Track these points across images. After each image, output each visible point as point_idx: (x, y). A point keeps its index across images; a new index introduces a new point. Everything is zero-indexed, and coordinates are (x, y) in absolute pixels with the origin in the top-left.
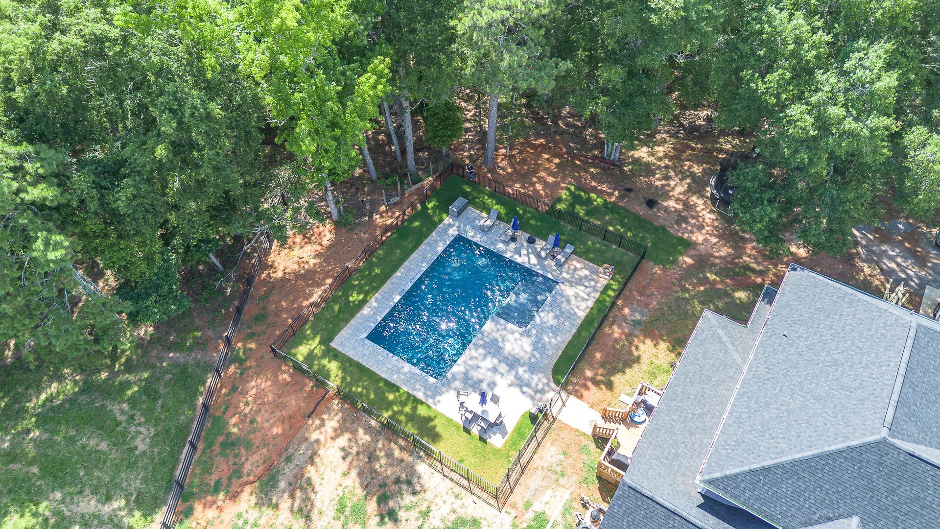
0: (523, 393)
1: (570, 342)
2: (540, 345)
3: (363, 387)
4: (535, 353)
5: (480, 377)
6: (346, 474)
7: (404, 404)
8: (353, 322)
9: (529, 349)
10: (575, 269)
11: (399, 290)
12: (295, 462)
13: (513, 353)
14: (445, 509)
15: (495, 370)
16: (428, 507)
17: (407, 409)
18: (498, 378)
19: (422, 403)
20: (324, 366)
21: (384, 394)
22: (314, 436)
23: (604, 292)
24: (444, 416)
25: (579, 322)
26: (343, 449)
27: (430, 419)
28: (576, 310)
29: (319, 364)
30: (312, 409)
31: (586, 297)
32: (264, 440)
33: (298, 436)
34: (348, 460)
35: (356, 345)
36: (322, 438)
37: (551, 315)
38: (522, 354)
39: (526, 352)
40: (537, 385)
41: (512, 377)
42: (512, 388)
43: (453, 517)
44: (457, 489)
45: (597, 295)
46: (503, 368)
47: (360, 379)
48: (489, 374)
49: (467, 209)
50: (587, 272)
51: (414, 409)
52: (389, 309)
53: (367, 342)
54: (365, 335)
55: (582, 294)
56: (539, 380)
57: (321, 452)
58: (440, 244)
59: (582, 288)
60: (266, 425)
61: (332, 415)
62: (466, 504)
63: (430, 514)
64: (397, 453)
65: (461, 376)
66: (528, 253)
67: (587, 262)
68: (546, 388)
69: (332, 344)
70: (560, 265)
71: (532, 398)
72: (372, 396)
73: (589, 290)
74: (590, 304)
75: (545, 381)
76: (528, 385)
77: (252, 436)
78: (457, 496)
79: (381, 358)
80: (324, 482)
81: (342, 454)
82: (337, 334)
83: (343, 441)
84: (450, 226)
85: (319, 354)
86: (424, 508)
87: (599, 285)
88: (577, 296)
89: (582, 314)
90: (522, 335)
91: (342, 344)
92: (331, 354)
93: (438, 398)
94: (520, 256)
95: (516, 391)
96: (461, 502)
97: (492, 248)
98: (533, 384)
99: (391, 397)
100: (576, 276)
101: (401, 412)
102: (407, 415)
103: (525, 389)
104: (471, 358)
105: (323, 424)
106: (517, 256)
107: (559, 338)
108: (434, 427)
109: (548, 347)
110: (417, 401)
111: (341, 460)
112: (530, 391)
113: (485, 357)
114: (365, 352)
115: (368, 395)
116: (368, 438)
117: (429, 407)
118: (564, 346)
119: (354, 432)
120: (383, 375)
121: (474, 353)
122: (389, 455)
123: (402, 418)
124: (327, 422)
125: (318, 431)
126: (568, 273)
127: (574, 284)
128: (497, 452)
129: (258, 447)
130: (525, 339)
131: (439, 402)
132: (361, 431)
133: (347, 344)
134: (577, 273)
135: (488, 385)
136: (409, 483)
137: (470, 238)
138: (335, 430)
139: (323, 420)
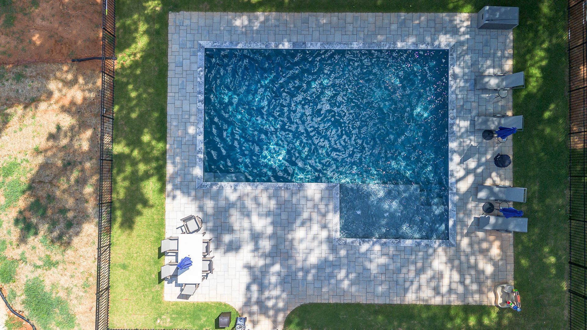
0: (248, 288)
1: (359, 305)
2: (328, 270)
3: (139, 96)
4: (313, 271)
5: (236, 227)
6: (36, 151)
7: (146, 159)
9: (313, 259)
10: (485, 252)
11: (301, 39)
12: (19, 86)
13: (296, 243)
14: (65, 282)
15: (256, 237)
16: (57, 263)
17: (142, 167)
18: (247, 248)
19: (162, 179)
20: (136, 30)
21: (146, 126)
22: (53, 85)
23: (467, 308)
24: (163, 215)
25: (397, 301)
26: (58, 128)
27: (145, 203)
28: (415, 287)
29: (135, 23)
30: (83, 57)
31: (444, 289)
32: (22, 33)
33: (45, 67)
34: (52, 142)
35: (189, 45)
36: (56, 95)
37: (385, 259)
38: (301, 255)
39: (306, 259)
40: (270, 298)
41: (261, 262)
42: (245, 271)
45: (457, 303)
46: (266, 245)
47: (147, 84)
48: (246, 235)
50: (490, 270)
51: (147, 176)
53: (201, 55)
54: (207, 44)
55: (445, 282)
56: (278, 297)
57: (42, 106)
58: (412, 39)
59: (456, 276)
60: (38, 21)
61: (90, 86)
62: (82, 301)
63: (52, 269)
64: (89, 190)
65: (222, 203)
66: (474, 170)
67: (510, 260)
68: (272, 313)
69: (172, 16)
70: (480, 225)
71: (248, 303)
72: (134, 115)
73: (460, 288)
74: (437, 301)
75: (281, 305)
76: (262, 288)
78: (85, 285)
79: (189, 88)
81: (54, 131)
82: (188, 9)
83: (66, 121)
84: (455, 30)
85: (148, 11)
87: (477, 296)
88: (438, 276)
89: (410, 298)
90: (329, 240)
91: (178, 27)
92: (157, 26)
93: (178, 193)
94: (461, 162)
95: (245, 278)
96: (81, 293)
98: (267, 294)
99: (146, 138)
100: (472, 259)
101: (134, 163)
102: (134, 173)
103: (255, 288)
104: (256, 199)
105: (70, 84)
106: (457, 158)
107: (355, 288)
108: (139, 213)
109: (333, 281)
110: (160, 173)
111: (46, 135)
112: (255, 295)
113: (268, 214)
114: (186, 63)
115: (132, 110)
116: (86, 146)
117: (162, 190)
118: (347, 300)
119: (83, 126)
120: (169, 108)
121: (263, 197)
122: (82, 182)
123: (128, 169)
124: (76, 87)
125: (60, 85)
126: (471, 244)
127: (456, 263)
128: (158, 299)
130: (325, 247)
131: (174, 197)
132: (89, 133)
133: (183, 34)
134: (480, 257)
135: (231, 243)
138: (73, 103)
139: (74, 82)
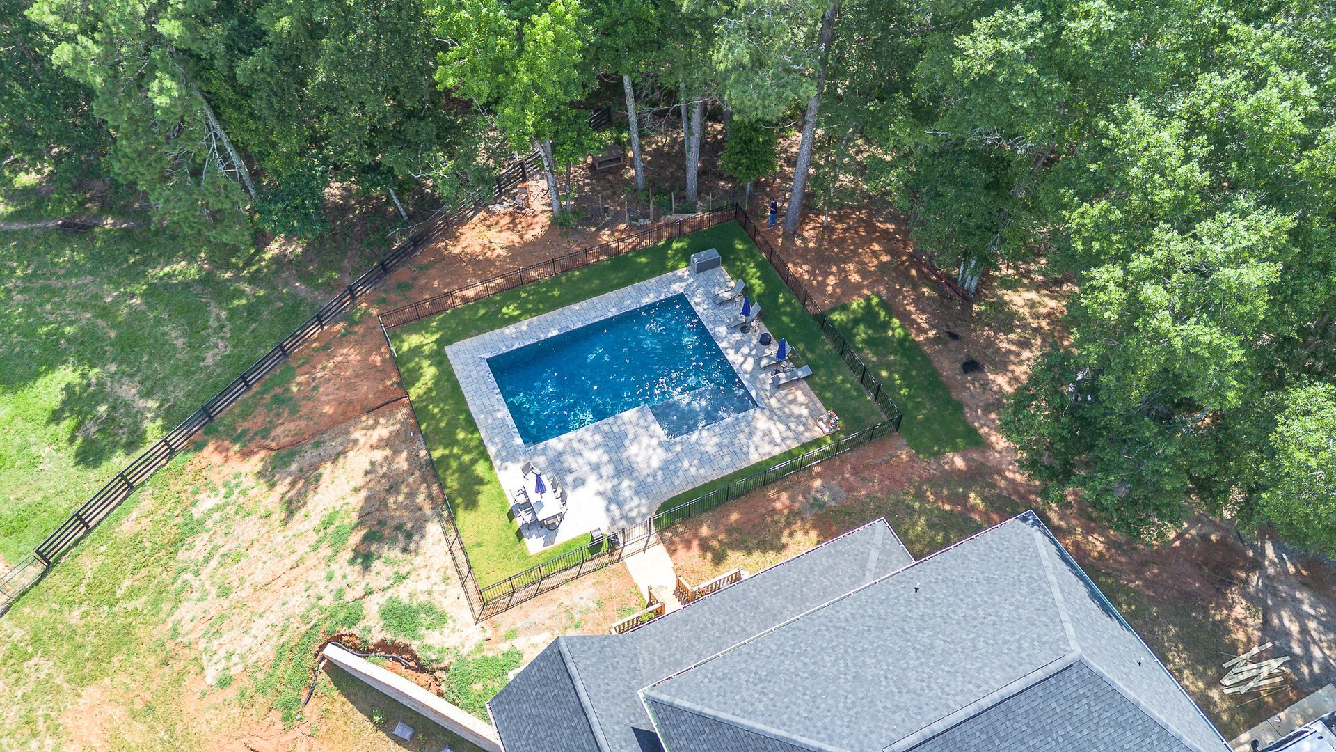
0: (608, 510)
1: (712, 482)
2: (672, 467)
3: (442, 410)
4: (660, 473)
5: (574, 466)
6: (357, 490)
7: (467, 450)
8: (486, 335)
9: (655, 463)
10: (794, 401)
11: (564, 325)
12: (321, 451)
13: (633, 459)
14: (423, 586)
15: (596, 468)
16: (408, 573)
17: (466, 458)
18: (592, 480)
19: (487, 459)
20: (421, 368)
21: (457, 428)
22: (356, 435)
23: (806, 446)
24: (500, 486)
25: (744, 465)
26: (373, 464)
27: (481, 481)
28: (752, 449)
29: (418, 363)
30: (377, 405)
31: (778, 440)
32: (311, 412)
33: (343, 426)
34: (369, 477)
35: (470, 361)
36: (362, 440)
37: (716, 440)
38: (643, 466)
39: (649, 467)
40: (631, 510)
41: (609, 486)
42: (599, 498)
43: (423, 598)
44: (452, 572)
45: (795, 445)
46: (608, 470)
47: (445, 400)
48: (586, 468)
49: (717, 269)
50: (805, 412)
51: (473, 462)
52: (535, 341)
53: (485, 365)
54: (488, 356)
55: (776, 435)
56: (638, 506)
57: (351, 454)
58: (652, 295)
59: (782, 427)
60: (324, 398)
61: (391, 422)
62: (448, 593)
63: (405, 581)
64: (421, 498)
65: (551, 454)
66: (749, 354)
67: (816, 399)
68: (639, 520)
69: (447, 349)
70: (777, 386)
71: (613, 522)
72: (442, 425)
73: (790, 434)
74: (777, 451)
75: (644, 510)
76: (620, 505)
77: (304, 403)
78: (446, 579)
79: (484, 388)
80: (331, 486)
81: (369, 467)
82: (460, 339)
83: (379, 455)
84: (681, 279)
85: (427, 352)
86: (403, 572)
87: (807, 434)
88: (767, 433)
89: (755, 458)
90: (661, 444)
91: (456, 354)
92: (438, 358)
93: (508, 464)
94: (736, 353)
95: (601, 503)
96: (444, 588)
97: (709, 327)
98: (627, 507)
99: (461, 435)
100: (787, 410)
101: (457, 457)
102: (461, 464)
103: (613, 507)
104: (580, 441)
105: (373, 427)
106: (731, 352)
107: (702, 471)
108: (479, 493)
109: (681, 473)
110: (484, 455)
111: (362, 474)
112: (617, 513)
113: (597, 447)
114: (474, 374)
115: (439, 421)
116: (405, 466)
117: (491, 467)
118: (700, 483)
119: (396, 452)
120: (472, 409)
121: (588, 437)
122: (412, 495)
123: (454, 464)
124: (379, 427)
125: (363, 432)
126: (779, 401)
127: (775, 418)
128: (524, 556)
129: (301, 416)
130: (660, 451)
131: (506, 468)
132: (404, 454)
133: (462, 356)
134: (792, 406)
135: (575, 480)
136: (409, 536)
137: (692, 303)
138: (381, 440)
139: (377, 423)
